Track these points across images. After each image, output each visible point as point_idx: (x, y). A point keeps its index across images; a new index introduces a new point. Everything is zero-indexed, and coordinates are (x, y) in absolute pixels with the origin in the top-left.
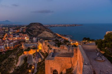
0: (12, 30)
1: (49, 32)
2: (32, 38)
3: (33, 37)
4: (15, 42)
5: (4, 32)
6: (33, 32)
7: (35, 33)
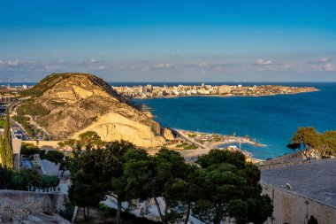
1: (130, 117)
6: (52, 117)
7: (61, 121)
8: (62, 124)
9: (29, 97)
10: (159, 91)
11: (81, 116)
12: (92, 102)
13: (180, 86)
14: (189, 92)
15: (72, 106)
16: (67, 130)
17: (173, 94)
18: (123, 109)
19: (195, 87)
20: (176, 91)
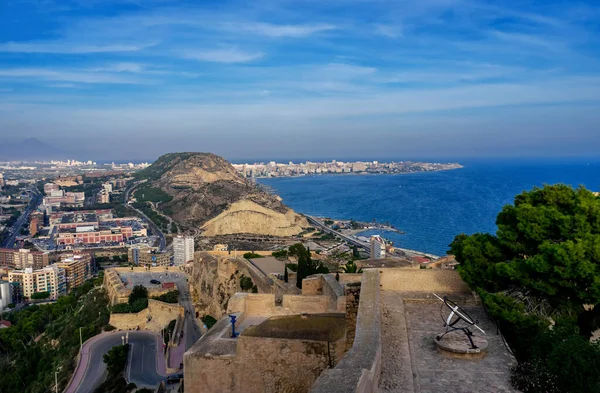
0: (60, 193)
1: (263, 204)
2: (170, 240)
3: (174, 231)
4: (70, 260)
5: (11, 202)
6: (176, 203)
7: (187, 209)
8: (189, 212)
9: (146, 180)
10: (287, 168)
11: (209, 203)
12: (219, 187)
13: (308, 163)
14: (319, 170)
15: (198, 192)
16: (196, 219)
17: (302, 173)
18: (254, 195)
19: (325, 165)
20: (306, 168)
